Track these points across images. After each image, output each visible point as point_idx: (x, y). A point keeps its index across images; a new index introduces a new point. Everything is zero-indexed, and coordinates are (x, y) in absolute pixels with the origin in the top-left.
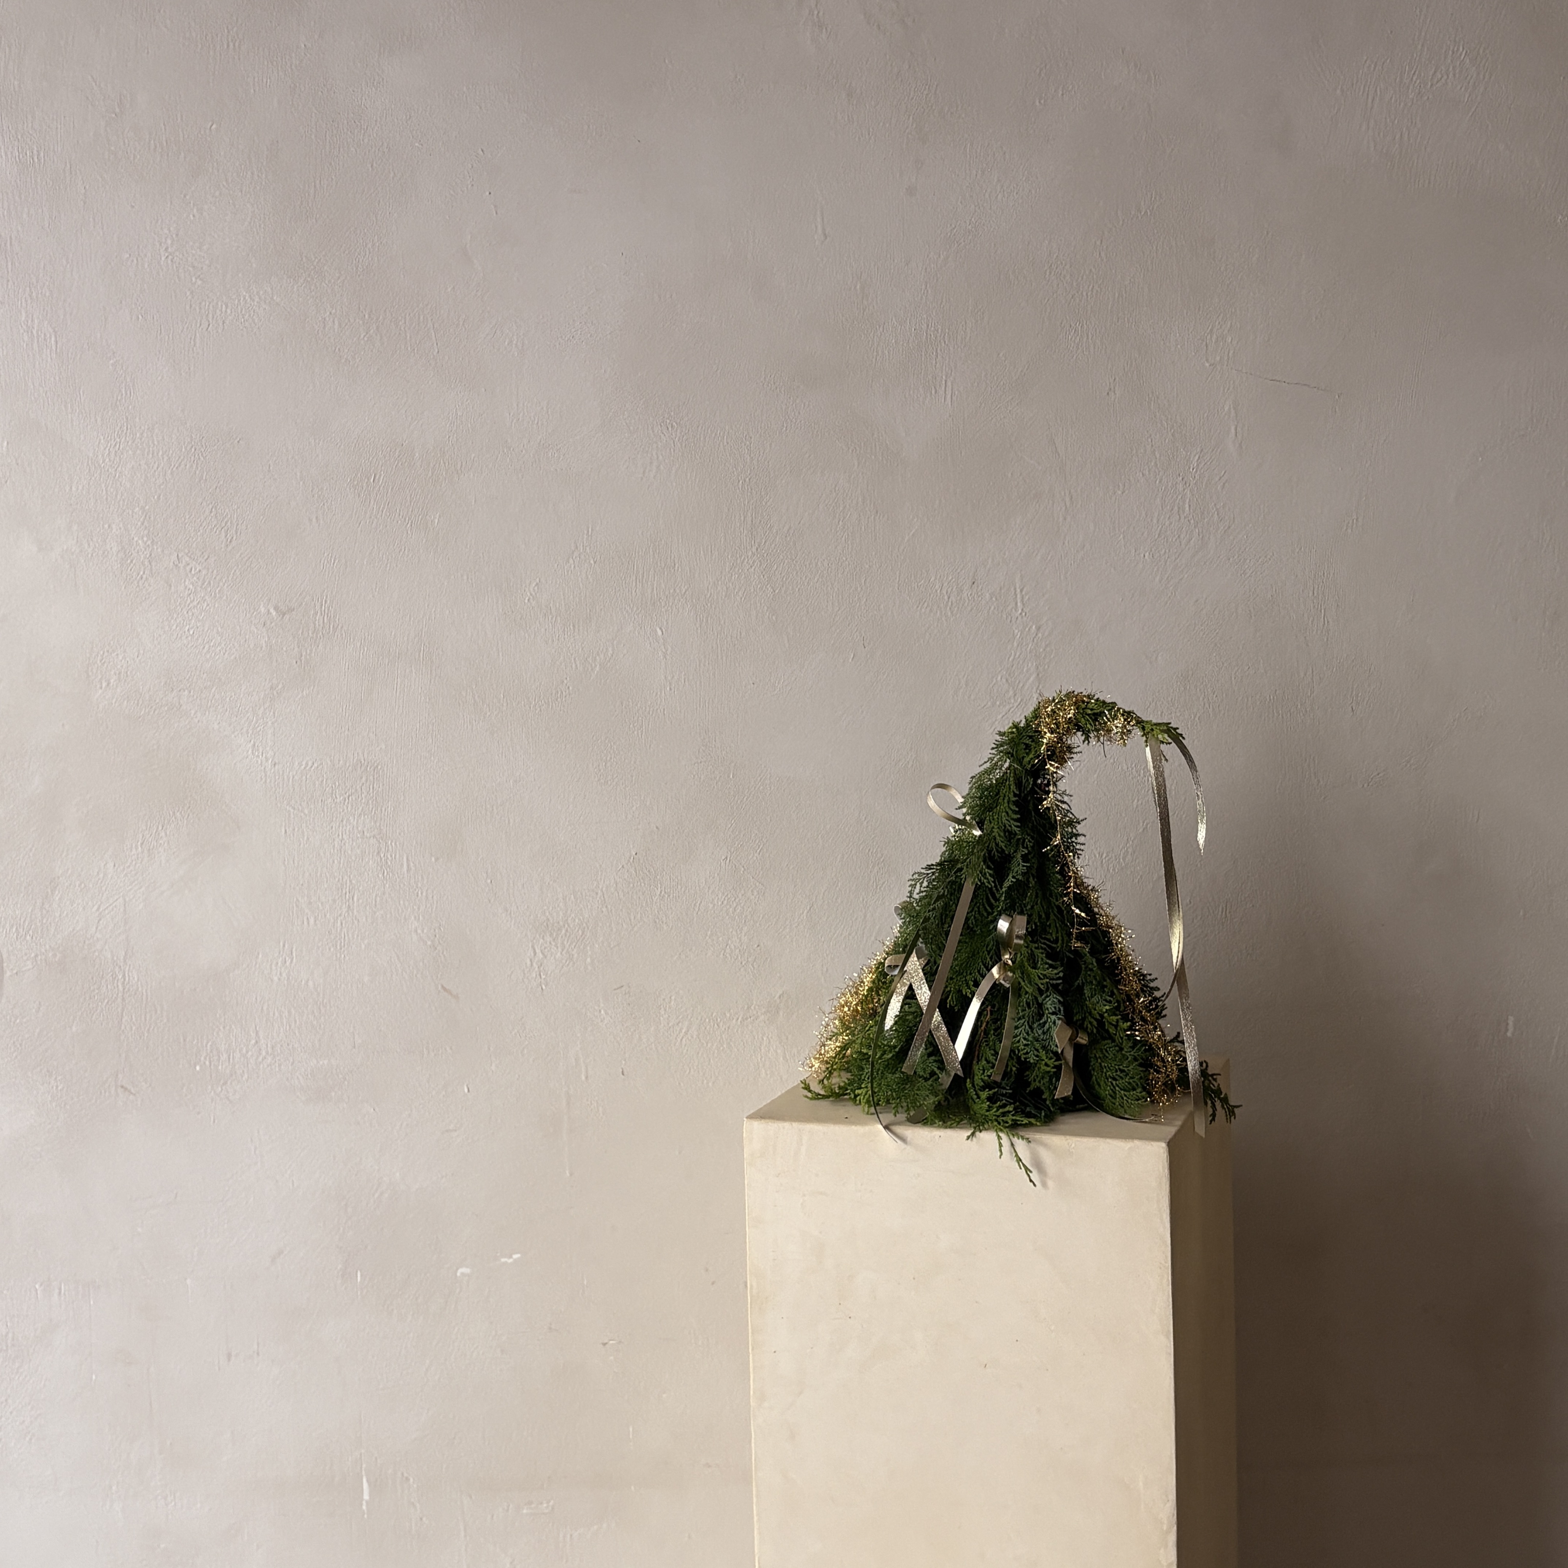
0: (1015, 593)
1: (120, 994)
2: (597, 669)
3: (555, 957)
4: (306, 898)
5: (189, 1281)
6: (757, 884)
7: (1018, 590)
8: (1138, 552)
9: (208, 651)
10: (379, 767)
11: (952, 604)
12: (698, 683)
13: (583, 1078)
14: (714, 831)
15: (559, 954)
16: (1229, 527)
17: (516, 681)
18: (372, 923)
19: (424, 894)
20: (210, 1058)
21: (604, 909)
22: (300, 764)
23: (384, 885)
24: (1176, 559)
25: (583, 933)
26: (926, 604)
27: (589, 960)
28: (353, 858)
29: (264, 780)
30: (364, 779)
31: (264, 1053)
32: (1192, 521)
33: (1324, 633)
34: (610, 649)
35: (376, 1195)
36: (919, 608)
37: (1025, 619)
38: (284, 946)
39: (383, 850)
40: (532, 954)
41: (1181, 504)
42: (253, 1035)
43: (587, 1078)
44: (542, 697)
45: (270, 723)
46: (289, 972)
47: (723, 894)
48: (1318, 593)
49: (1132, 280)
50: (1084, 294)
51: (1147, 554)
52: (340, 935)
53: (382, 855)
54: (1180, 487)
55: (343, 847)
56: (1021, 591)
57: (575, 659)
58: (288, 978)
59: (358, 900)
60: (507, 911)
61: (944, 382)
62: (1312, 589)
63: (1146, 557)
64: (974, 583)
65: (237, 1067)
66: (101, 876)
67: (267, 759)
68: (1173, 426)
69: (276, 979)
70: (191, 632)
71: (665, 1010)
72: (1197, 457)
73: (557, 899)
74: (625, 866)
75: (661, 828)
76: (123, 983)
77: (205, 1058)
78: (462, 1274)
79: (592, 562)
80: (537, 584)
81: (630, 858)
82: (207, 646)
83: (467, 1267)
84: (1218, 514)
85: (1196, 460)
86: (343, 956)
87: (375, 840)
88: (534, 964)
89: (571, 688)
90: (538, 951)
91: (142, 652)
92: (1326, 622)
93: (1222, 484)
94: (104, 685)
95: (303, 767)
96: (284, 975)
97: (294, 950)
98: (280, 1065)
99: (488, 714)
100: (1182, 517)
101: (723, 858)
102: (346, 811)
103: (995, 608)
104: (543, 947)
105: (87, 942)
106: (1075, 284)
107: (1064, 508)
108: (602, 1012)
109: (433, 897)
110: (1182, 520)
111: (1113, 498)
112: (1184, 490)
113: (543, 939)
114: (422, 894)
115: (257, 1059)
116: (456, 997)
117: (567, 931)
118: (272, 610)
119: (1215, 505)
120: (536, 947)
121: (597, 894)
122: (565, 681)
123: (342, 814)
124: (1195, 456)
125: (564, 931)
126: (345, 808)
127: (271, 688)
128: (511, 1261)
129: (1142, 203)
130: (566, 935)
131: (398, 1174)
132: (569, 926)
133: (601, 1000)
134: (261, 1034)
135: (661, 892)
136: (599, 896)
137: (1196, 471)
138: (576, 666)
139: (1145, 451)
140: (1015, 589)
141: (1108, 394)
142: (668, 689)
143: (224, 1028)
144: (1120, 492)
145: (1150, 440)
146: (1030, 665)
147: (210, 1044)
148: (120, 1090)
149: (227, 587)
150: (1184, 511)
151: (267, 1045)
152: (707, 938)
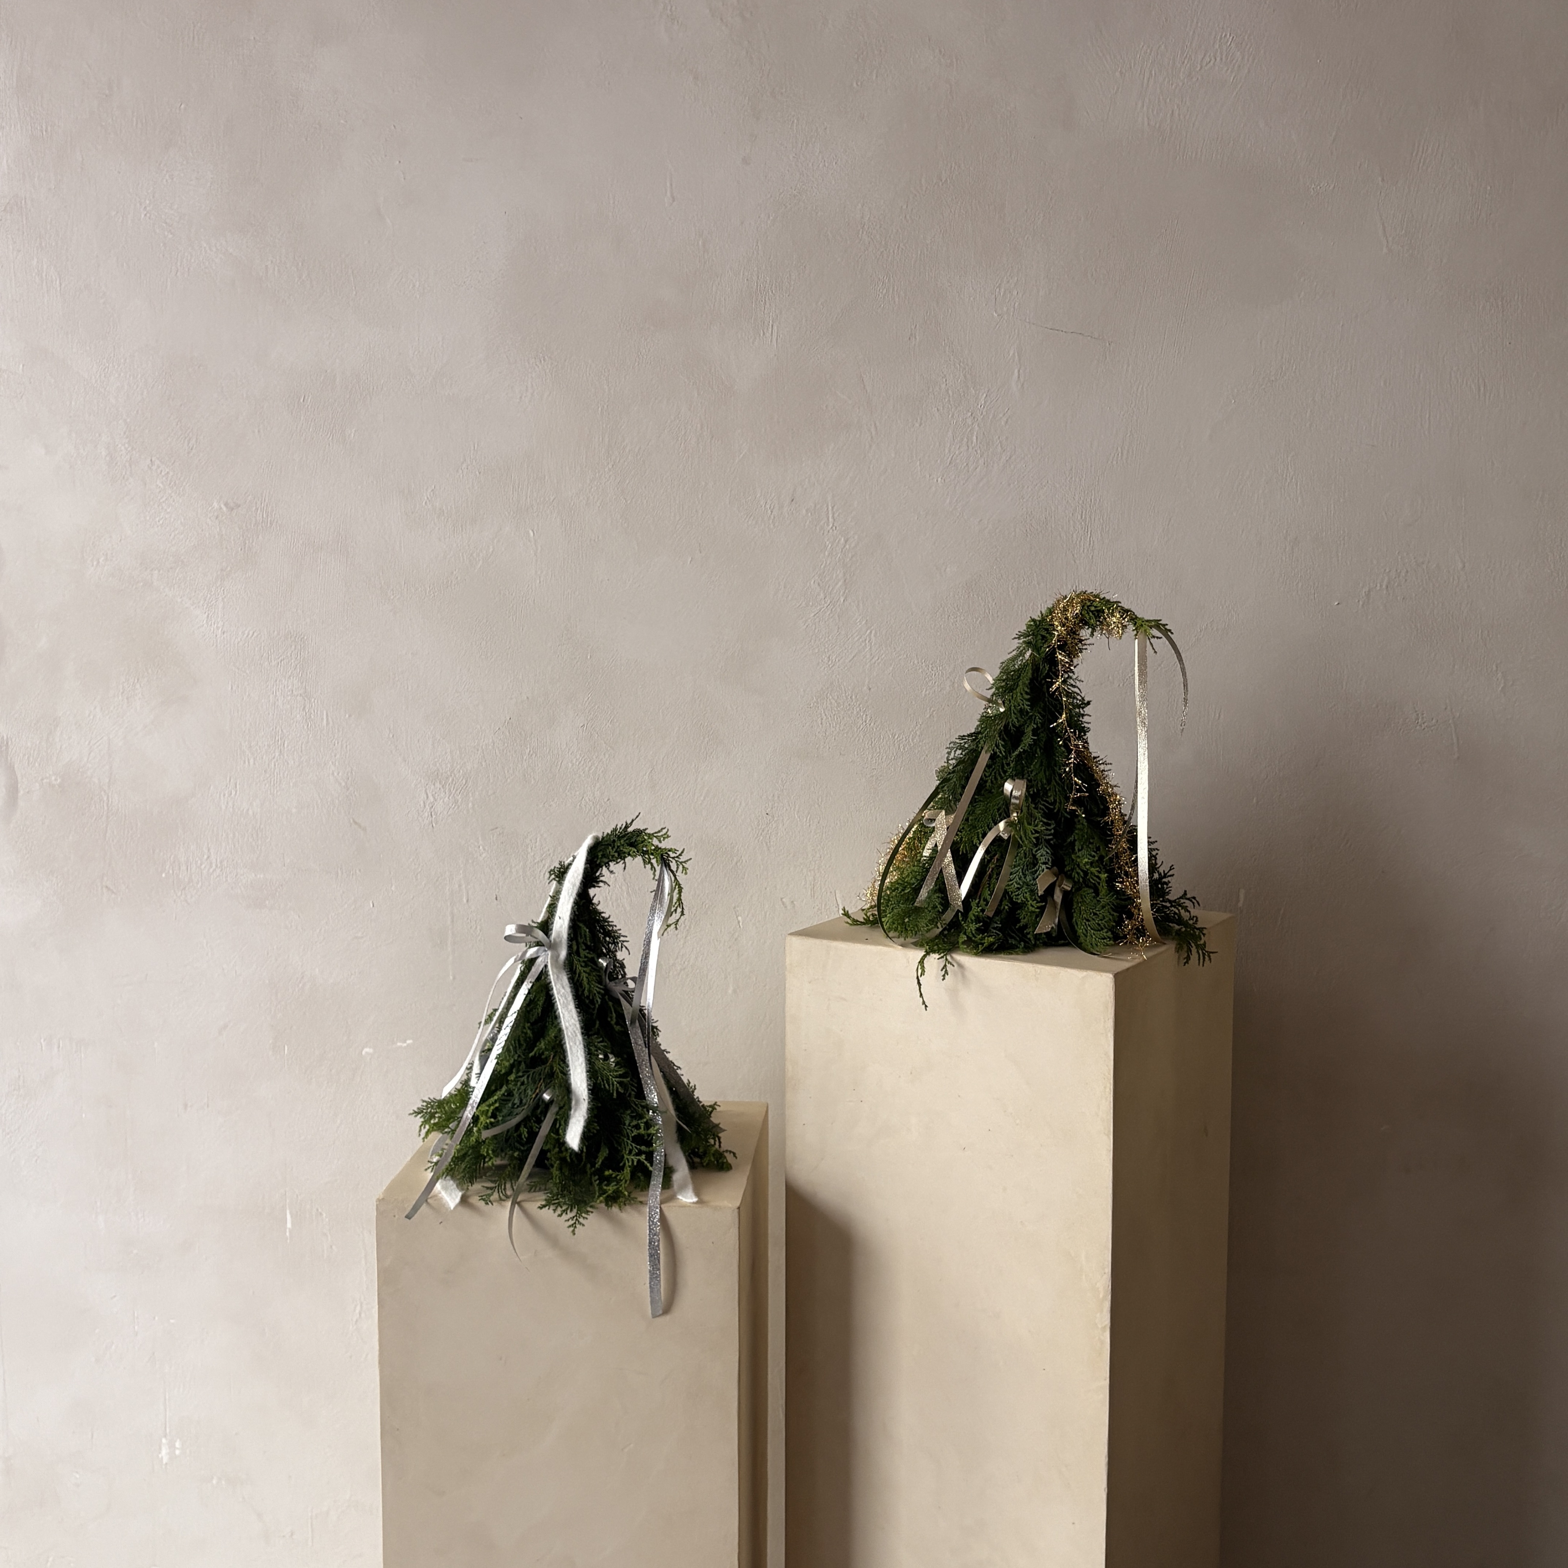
0: (827, 509)
1: (105, 813)
2: (481, 562)
3: (443, 801)
4: (247, 743)
5: (156, 1044)
6: (609, 748)
7: (830, 508)
8: (931, 477)
9: (174, 538)
10: (305, 638)
11: (774, 517)
12: (563, 577)
13: (465, 900)
14: (573, 703)
15: (447, 798)
16: (1010, 458)
17: (415, 571)
18: (299, 765)
19: (340, 743)
20: (173, 867)
21: (484, 764)
22: (243, 633)
23: (308, 735)
24: (964, 484)
25: (466, 781)
26: (752, 518)
27: (470, 804)
28: (284, 712)
29: (215, 645)
30: (293, 647)
31: (214, 866)
32: (979, 452)
33: (1090, 552)
34: (491, 547)
35: (301, 985)
36: (746, 521)
37: (835, 532)
38: (230, 780)
39: (308, 706)
40: (426, 798)
41: (970, 436)
42: (206, 851)
43: (468, 901)
44: (435, 585)
45: (220, 598)
46: (234, 802)
47: (580, 755)
48: (1086, 518)
49: (933, 239)
50: (891, 251)
51: (939, 479)
52: (273, 773)
53: (307, 711)
54: (969, 421)
55: (277, 703)
56: (833, 508)
57: (463, 554)
58: (233, 806)
59: (288, 746)
60: (406, 761)
61: (770, 326)
62: (1080, 513)
63: (939, 482)
64: (793, 500)
65: (193, 876)
66: (91, 717)
67: (218, 628)
68: (965, 369)
69: (223, 807)
70: (161, 522)
71: (531, 849)
72: (985, 395)
73: (446, 753)
74: (501, 728)
75: (530, 698)
76: (108, 804)
77: (169, 867)
78: (366, 1053)
79: (477, 473)
80: (432, 490)
81: (505, 722)
82: (173, 535)
83: (370, 1047)
84: (1001, 446)
85: (983, 398)
86: (275, 791)
87: (301, 698)
88: (427, 806)
89: (459, 578)
90: (430, 795)
91: (123, 537)
92: (1092, 543)
93: (1005, 419)
94: (95, 563)
95: (245, 636)
96: (230, 804)
97: (238, 784)
98: (226, 877)
99: (392, 597)
100: (971, 448)
101: (582, 725)
102: (279, 673)
103: (810, 522)
104: (434, 793)
105: (81, 770)
106: (883, 243)
107: (870, 438)
108: (481, 847)
109: (346, 746)
110: (970, 450)
111: (912, 430)
112: (973, 424)
113: (434, 784)
114: (338, 743)
115: (209, 870)
116: (365, 829)
117: (453, 780)
118: (223, 506)
119: (999, 438)
120: (428, 791)
121: (478, 750)
122: (455, 573)
123: (276, 675)
124: (983, 395)
125: (451, 779)
126: (278, 670)
127: (222, 570)
128: (405, 1045)
129: (943, 172)
130: (452, 783)
131: (317, 970)
132: (455, 776)
133: (480, 838)
134: (212, 851)
135: (530, 751)
136: (479, 752)
137: (984, 407)
138: (463, 559)
139: (940, 389)
140: (827, 506)
141: (910, 338)
142: (538, 581)
143: (184, 844)
144: (917, 425)
145: (944, 380)
146: (838, 572)
147: (172, 856)
148: (105, 890)
149: (189, 486)
150: (972, 443)
151: (217, 860)
152: (567, 791)
